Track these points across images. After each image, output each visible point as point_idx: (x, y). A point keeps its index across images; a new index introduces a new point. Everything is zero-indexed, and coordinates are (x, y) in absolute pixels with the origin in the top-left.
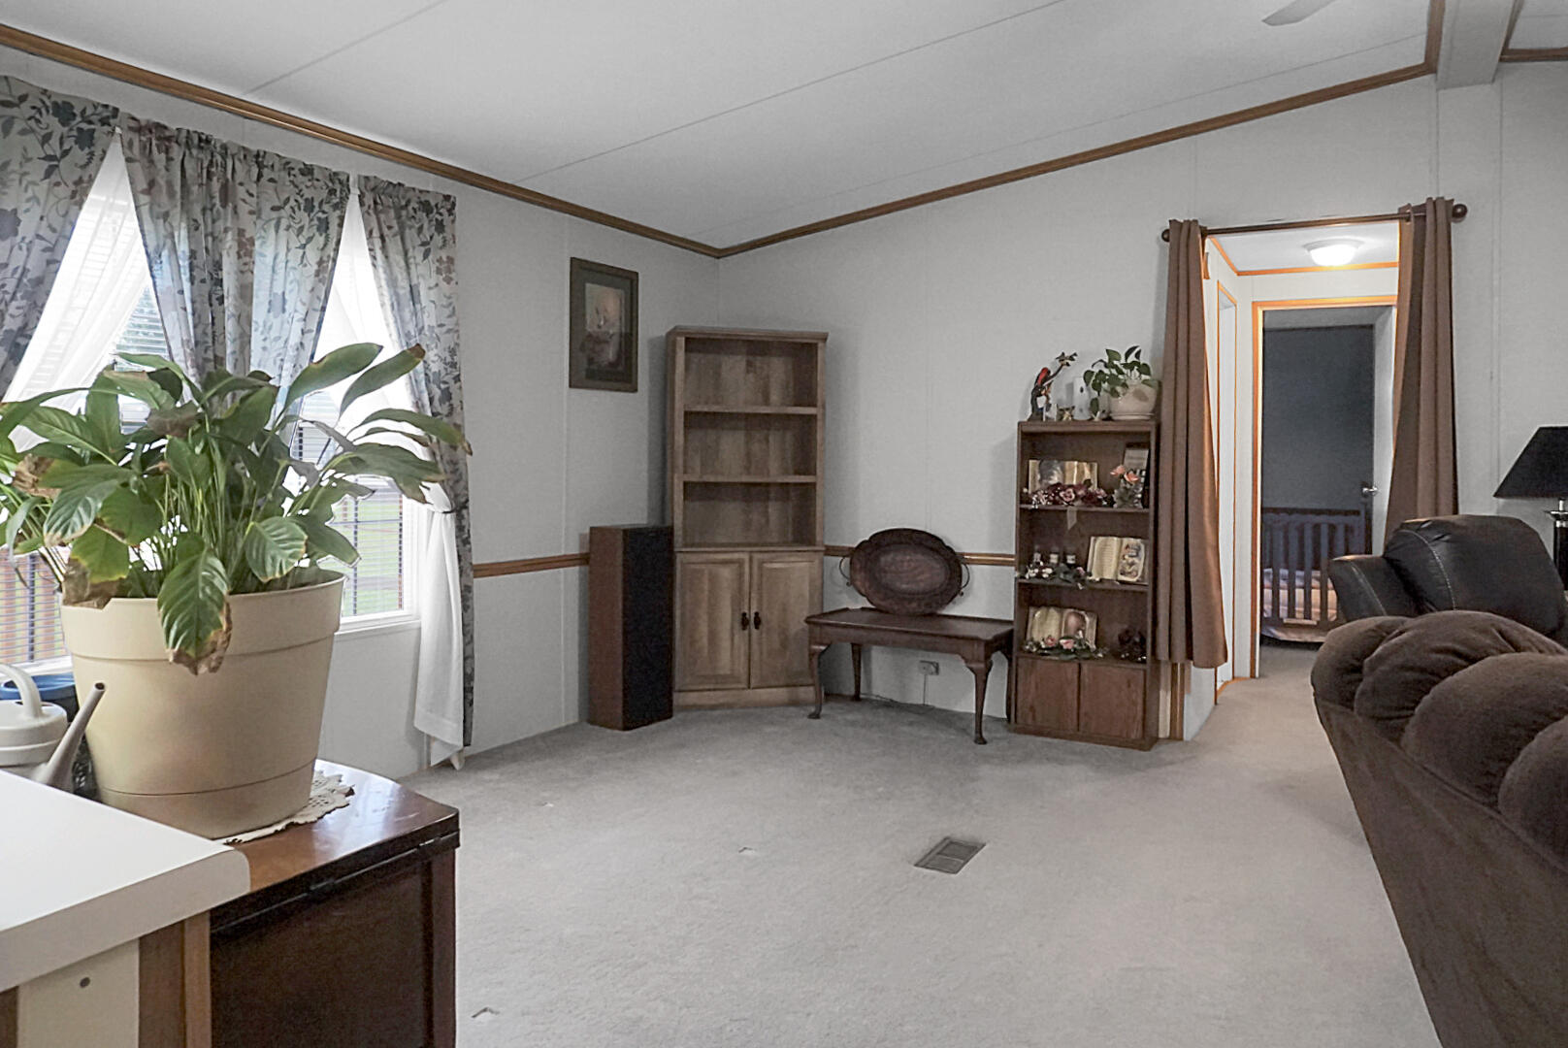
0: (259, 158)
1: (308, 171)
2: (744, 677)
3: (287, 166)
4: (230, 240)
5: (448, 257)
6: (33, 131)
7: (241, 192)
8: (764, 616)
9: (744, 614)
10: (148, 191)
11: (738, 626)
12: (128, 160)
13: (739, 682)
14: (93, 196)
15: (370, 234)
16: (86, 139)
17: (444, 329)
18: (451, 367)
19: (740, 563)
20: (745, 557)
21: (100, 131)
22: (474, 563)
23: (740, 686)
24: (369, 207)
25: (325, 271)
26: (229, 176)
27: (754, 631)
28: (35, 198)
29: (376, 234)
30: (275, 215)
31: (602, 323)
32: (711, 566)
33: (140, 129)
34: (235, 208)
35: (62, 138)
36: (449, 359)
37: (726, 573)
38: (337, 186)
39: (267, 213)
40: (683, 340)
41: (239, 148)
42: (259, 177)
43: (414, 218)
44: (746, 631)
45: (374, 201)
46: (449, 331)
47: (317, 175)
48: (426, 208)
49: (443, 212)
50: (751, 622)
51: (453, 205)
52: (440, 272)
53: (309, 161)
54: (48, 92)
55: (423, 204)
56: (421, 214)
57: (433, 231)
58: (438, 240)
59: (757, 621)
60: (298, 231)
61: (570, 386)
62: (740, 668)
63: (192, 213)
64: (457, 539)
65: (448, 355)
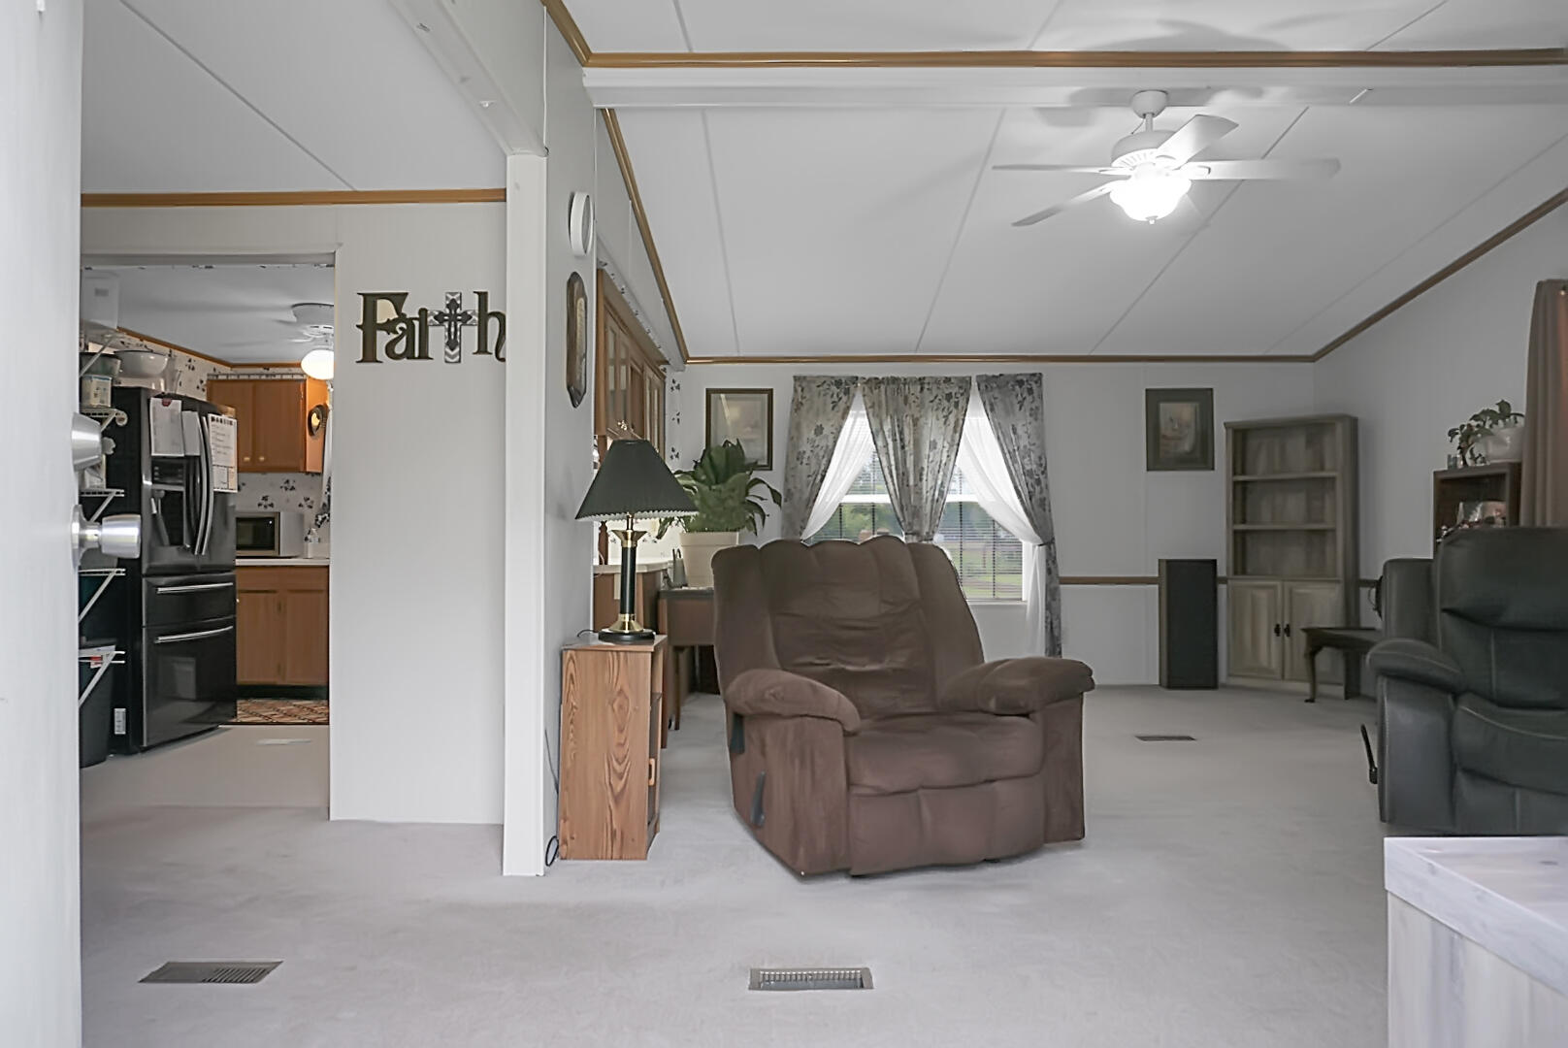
0: (921, 380)
1: (948, 380)
2: (1279, 672)
3: (937, 381)
4: (909, 420)
5: (1036, 406)
6: (828, 394)
7: (912, 398)
8: (1295, 623)
9: (1278, 626)
10: (872, 407)
11: (1273, 634)
12: (864, 396)
13: (1276, 675)
14: (852, 413)
15: (984, 404)
16: (847, 392)
17: (1035, 446)
18: (1039, 466)
19: (1274, 587)
20: (1278, 584)
21: (852, 387)
22: (1061, 575)
23: (1276, 677)
24: (983, 391)
25: (958, 428)
26: (907, 392)
27: (1286, 638)
28: (829, 420)
29: (987, 403)
30: (931, 404)
31: (1176, 427)
32: (1253, 590)
33: (867, 382)
34: (910, 405)
35: (837, 394)
36: (1038, 463)
37: (1263, 595)
38: (965, 384)
39: (927, 403)
40: (1230, 431)
41: (911, 379)
42: (922, 389)
43: (1014, 390)
44: (1280, 638)
45: (986, 386)
46: (1038, 447)
47: (953, 381)
48: (1020, 383)
49: (1032, 383)
50: (1282, 631)
51: (1037, 378)
52: (1031, 415)
53: (948, 375)
54: (832, 377)
55: (1017, 381)
56: (1017, 387)
57: (1025, 394)
58: (1029, 399)
59: (1288, 631)
60: (943, 410)
61: (1148, 470)
62: (1275, 664)
63: (891, 412)
64: (1047, 561)
65: (1037, 460)
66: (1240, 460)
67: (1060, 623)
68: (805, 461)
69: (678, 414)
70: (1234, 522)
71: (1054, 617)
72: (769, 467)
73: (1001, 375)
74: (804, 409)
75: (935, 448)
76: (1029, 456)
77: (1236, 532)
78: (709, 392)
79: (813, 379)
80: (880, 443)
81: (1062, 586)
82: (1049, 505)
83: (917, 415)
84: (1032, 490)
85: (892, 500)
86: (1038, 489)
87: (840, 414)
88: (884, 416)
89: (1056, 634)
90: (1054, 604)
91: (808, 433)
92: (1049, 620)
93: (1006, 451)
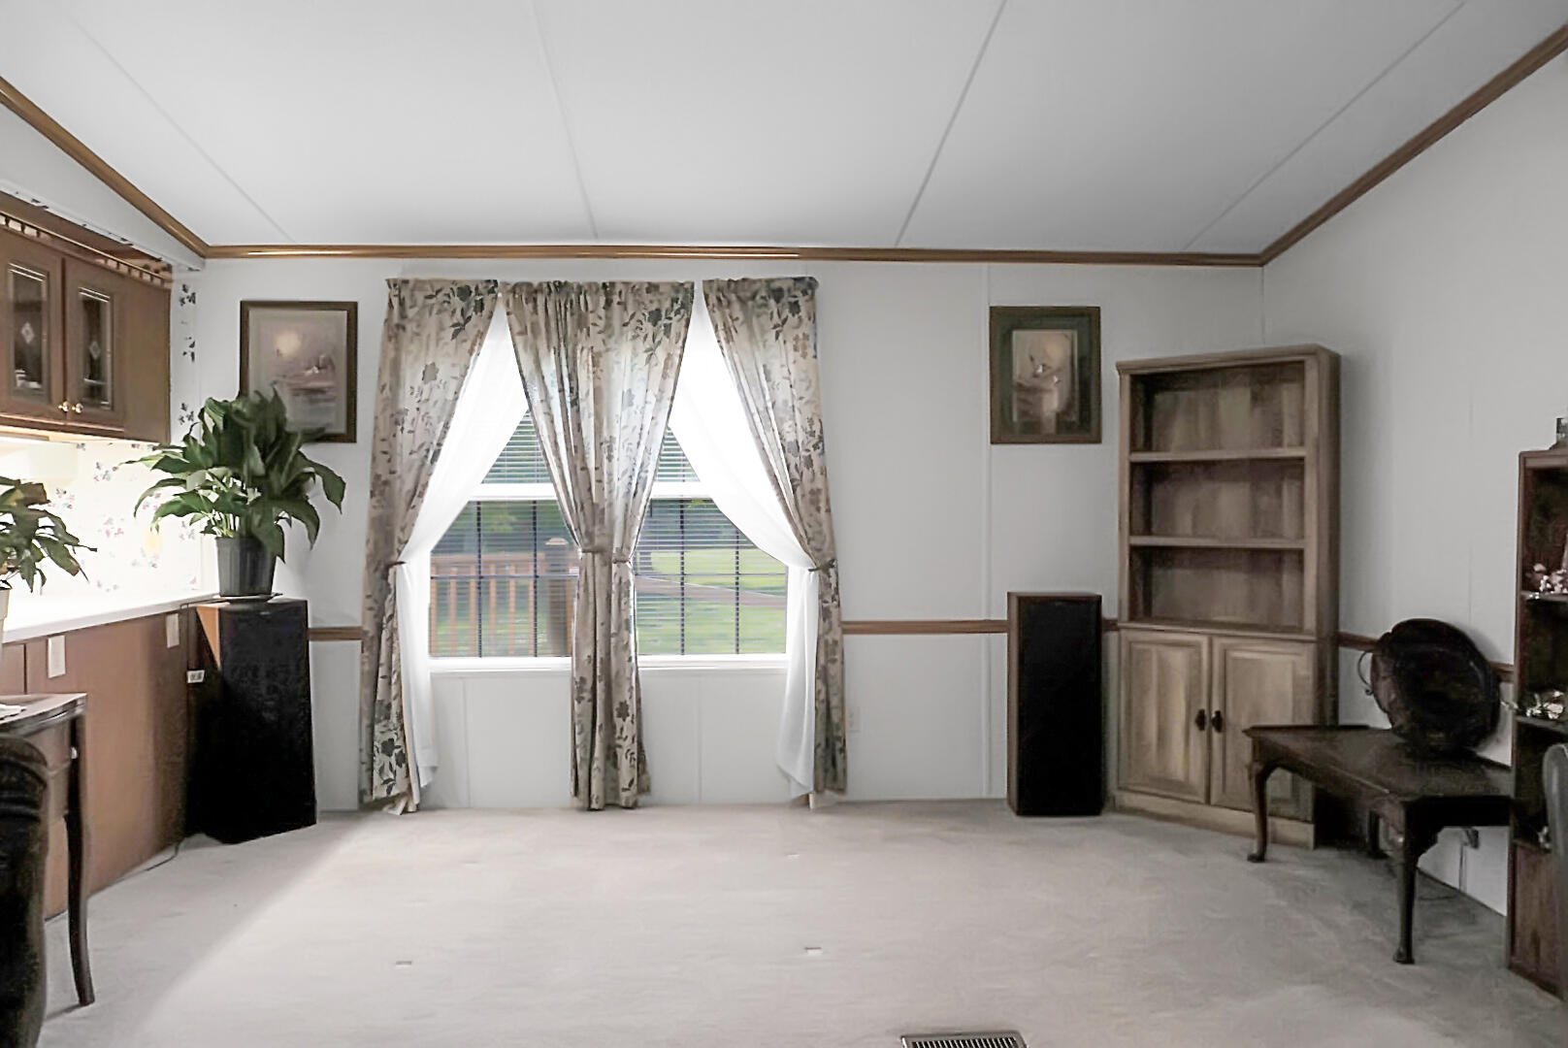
0: (607, 288)
1: (652, 288)
2: (1202, 790)
3: (633, 288)
4: (586, 356)
5: (804, 334)
6: (446, 310)
7: (591, 318)
8: (1230, 716)
9: (1202, 715)
10: (523, 333)
11: (1194, 728)
12: (508, 314)
13: (1196, 794)
14: (488, 341)
15: (716, 328)
16: (480, 307)
17: (804, 401)
18: (811, 435)
19: (1196, 646)
20: (1204, 640)
21: (488, 300)
22: (845, 620)
23: (1196, 798)
24: (714, 306)
26: (583, 308)
27: (1216, 734)
28: (448, 354)
29: (720, 327)
30: (624, 329)
31: (1040, 370)
32: (1162, 648)
33: (515, 289)
34: (588, 329)
35: (462, 310)
36: (809, 429)
37: (1178, 659)
38: (682, 297)
39: (617, 327)
40: (1127, 378)
41: (590, 285)
42: (608, 303)
43: (766, 305)
44: (1204, 733)
45: (719, 300)
46: (807, 402)
47: (661, 290)
48: (778, 294)
49: (799, 293)
50: (1210, 722)
51: (808, 286)
52: (796, 349)
53: (654, 280)
54: (454, 282)
55: (773, 291)
56: (772, 302)
57: (786, 313)
58: (793, 320)
59: (1219, 722)
60: (646, 337)
61: (992, 443)
62: (1196, 777)
63: (554, 342)
64: (821, 597)
65: (807, 425)
66: (1144, 427)
67: (842, 700)
68: (407, 426)
69: (192, 346)
70: (1132, 533)
71: (833, 690)
72: (350, 436)
73: (744, 280)
74: (405, 337)
75: (631, 404)
76: (793, 418)
77: (1134, 549)
78: (245, 306)
79: (419, 284)
80: (536, 397)
81: (847, 637)
82: (828, 501)
83: (599, 347)
84: (797, 477)
85: (558, 495)
86: (807, 474)
87: (468, 345)
88: (543, 350)
89: (835, 718)
90: (834, 670)
91: (412, 376)
92: (822, 696)
93: (754, 410)
